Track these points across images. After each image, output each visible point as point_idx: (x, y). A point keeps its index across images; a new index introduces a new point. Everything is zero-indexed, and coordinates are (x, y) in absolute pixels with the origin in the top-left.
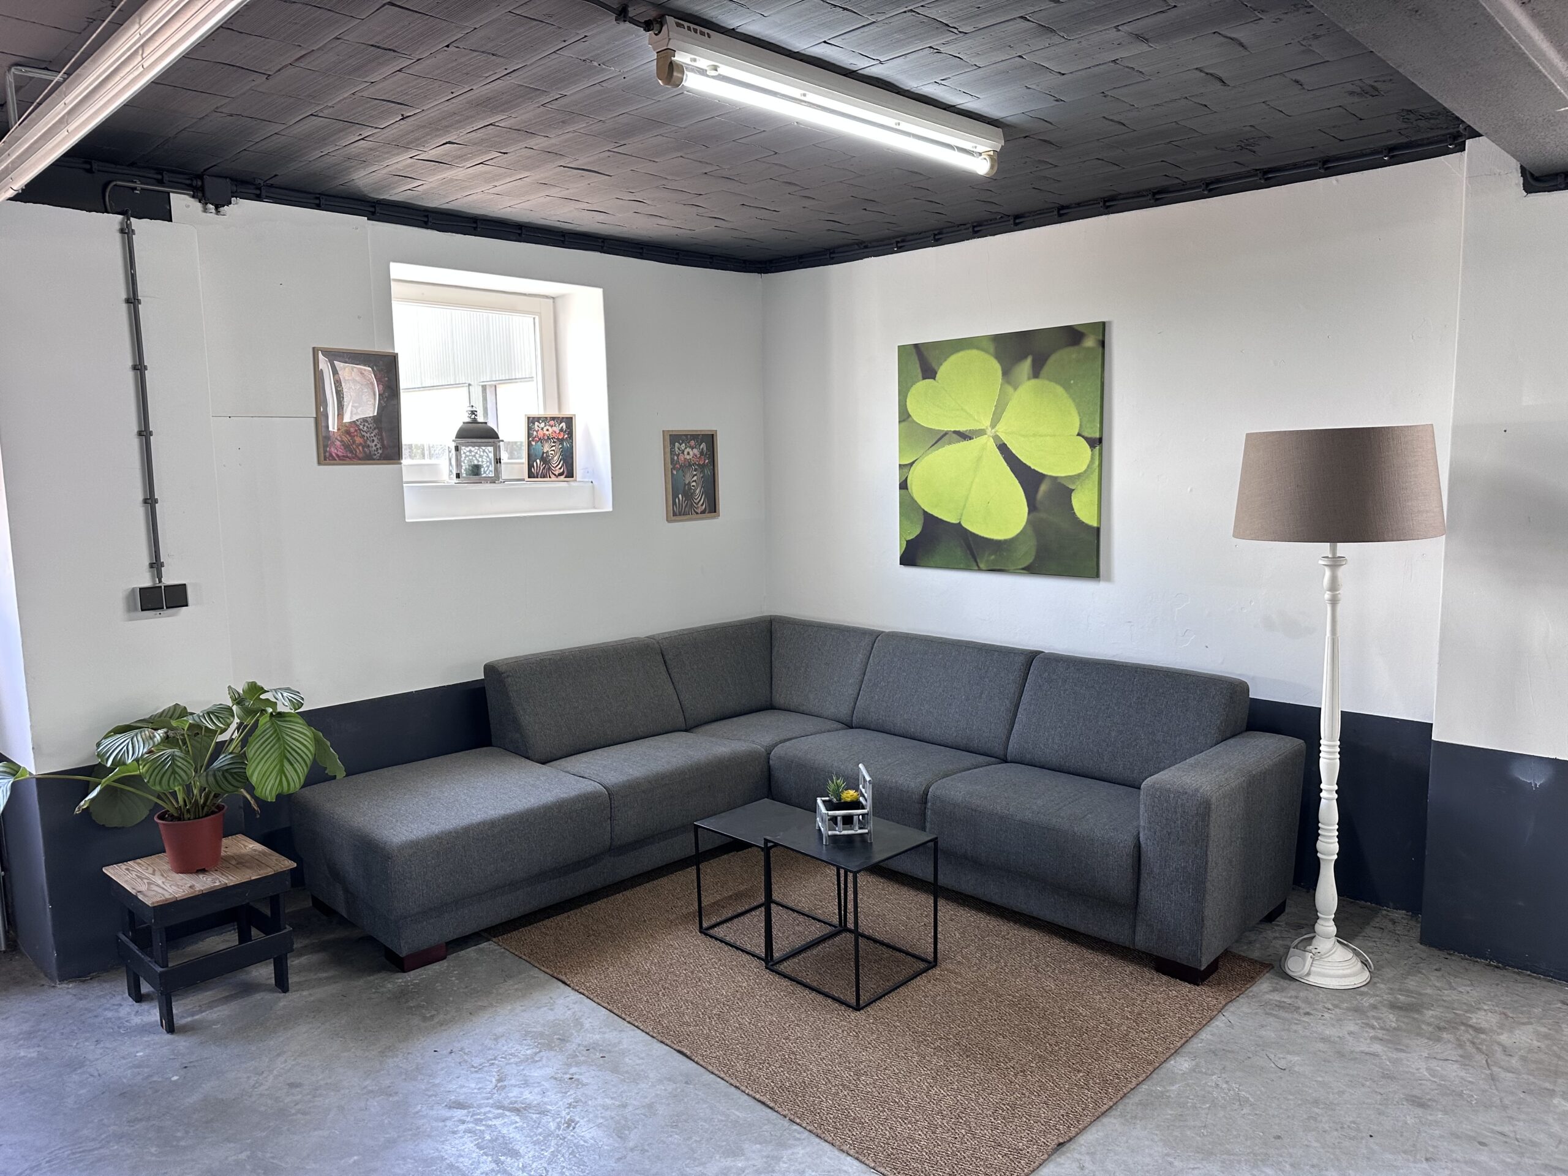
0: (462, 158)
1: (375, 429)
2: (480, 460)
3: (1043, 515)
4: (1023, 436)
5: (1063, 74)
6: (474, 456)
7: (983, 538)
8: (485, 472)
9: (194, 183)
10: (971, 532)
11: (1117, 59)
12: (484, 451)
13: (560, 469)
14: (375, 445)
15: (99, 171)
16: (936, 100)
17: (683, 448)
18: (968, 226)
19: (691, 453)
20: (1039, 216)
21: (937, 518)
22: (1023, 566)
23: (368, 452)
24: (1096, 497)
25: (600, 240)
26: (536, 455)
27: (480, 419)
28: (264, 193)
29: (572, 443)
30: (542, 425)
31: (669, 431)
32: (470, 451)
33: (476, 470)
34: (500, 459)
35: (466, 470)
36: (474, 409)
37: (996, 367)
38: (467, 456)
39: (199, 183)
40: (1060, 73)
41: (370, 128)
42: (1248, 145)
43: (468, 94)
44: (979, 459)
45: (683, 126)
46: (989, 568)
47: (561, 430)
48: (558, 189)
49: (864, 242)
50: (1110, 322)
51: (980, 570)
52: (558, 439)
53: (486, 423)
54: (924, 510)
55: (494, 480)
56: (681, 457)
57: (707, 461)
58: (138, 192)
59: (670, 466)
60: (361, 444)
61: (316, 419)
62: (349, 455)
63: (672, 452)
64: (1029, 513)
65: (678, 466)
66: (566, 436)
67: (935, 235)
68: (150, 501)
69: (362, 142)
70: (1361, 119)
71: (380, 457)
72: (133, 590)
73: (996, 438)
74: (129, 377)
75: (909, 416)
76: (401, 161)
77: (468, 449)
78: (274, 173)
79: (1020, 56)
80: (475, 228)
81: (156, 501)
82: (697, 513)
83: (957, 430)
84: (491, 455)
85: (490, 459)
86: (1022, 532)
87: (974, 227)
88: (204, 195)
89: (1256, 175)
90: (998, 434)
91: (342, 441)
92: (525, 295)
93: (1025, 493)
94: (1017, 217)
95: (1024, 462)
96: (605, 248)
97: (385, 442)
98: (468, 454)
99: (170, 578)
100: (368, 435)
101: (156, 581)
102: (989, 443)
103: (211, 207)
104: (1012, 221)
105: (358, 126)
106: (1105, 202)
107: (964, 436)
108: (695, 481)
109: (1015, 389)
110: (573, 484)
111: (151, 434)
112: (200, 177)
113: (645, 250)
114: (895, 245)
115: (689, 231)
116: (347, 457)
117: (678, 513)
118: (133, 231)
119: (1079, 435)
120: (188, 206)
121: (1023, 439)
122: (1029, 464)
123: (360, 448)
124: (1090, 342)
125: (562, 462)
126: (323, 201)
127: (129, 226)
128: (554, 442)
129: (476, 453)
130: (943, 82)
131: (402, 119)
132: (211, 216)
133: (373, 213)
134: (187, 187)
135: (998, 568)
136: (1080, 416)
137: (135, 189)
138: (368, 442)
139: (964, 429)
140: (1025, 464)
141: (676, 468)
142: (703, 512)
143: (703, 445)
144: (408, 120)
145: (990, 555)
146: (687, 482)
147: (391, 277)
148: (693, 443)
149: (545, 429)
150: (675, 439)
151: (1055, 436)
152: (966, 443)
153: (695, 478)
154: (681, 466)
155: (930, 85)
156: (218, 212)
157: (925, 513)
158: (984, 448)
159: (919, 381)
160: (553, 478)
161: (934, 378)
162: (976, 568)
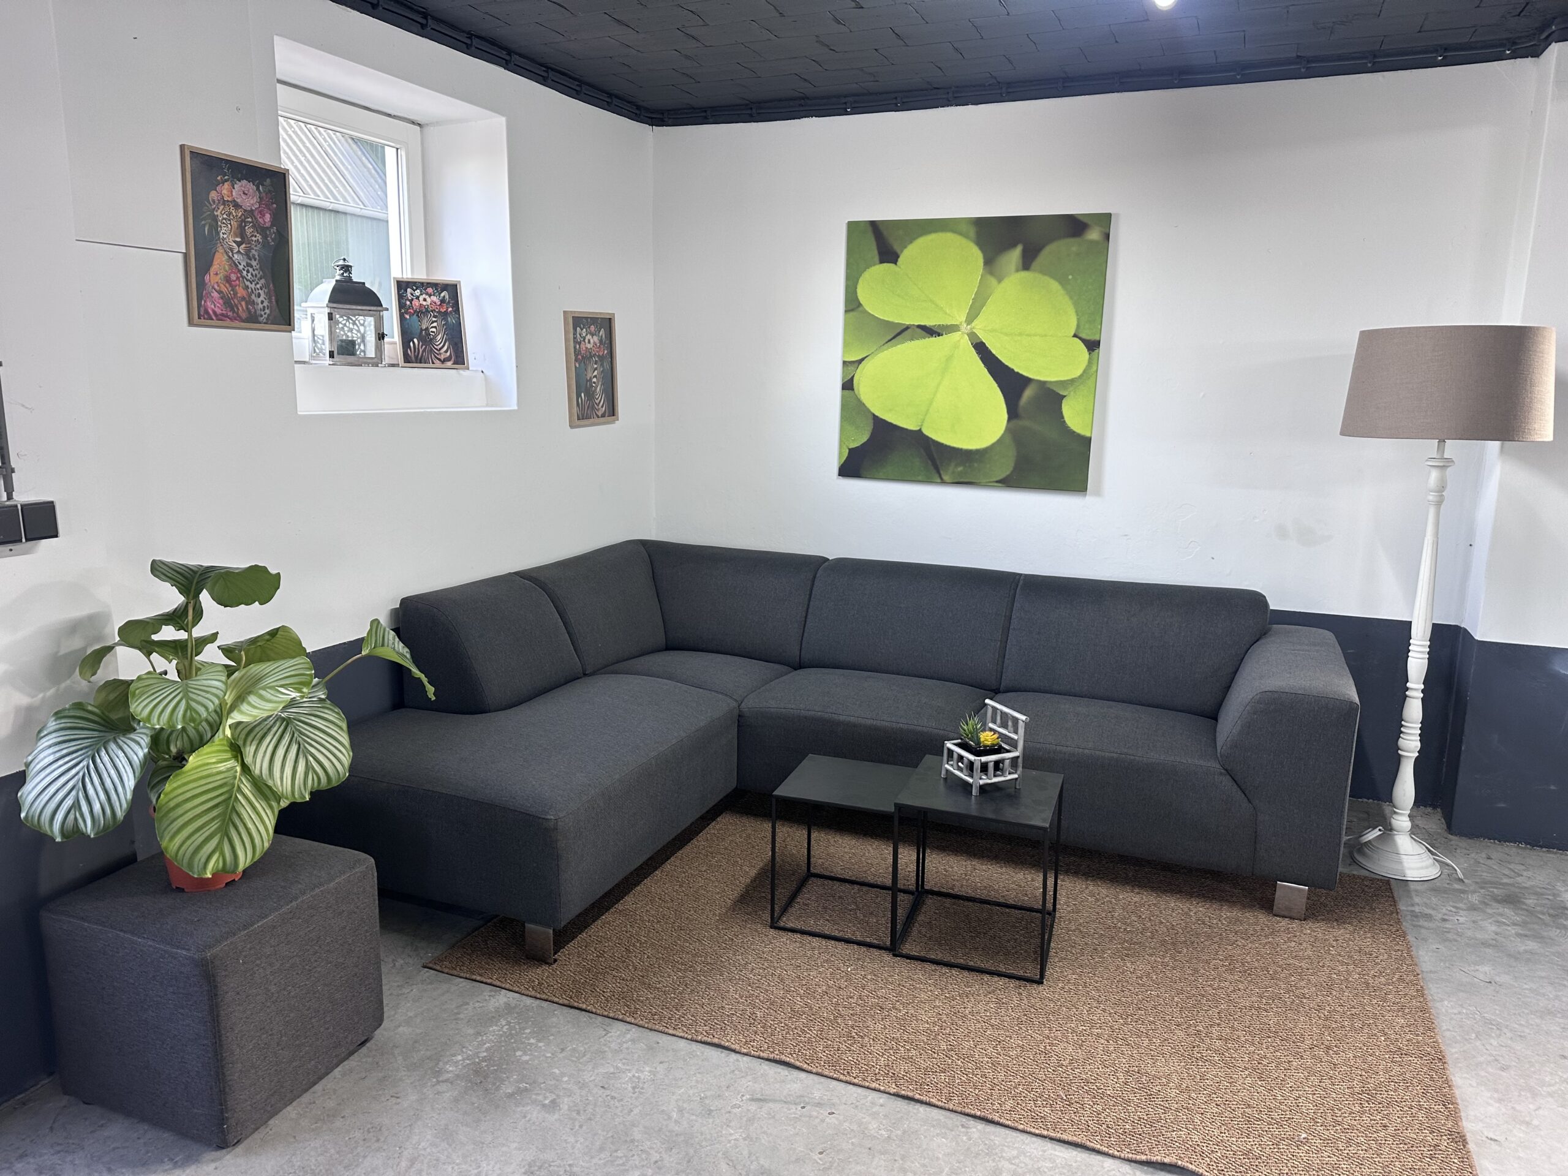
1: (261, 278)
3: (1026, 423)
4: (1007, 334)
10: (934, 441)
13: (446, 352)
14: (262, 301)
17: (584, 335)
19: (592, 341)
20: (1037, 87)
21: (892, 424)
22: (999, 478)
23: (253, 310)
24: (1092, 404)
27: (356, 278)
29: (459, 318)
30: (417, 292)
31: (571, 311)
34: (382, 335)
36: (347, 263)
37: (979, 256)
44: (949, 359)
46: (956, 481)
47: (443, 301)
49: (805, 98)
51: (943, 482)
53: (364, 283)
54: (874, 415)
55: (376, 362)
56: (583, 346)
57: (606, 352)
59: (573, 357)
61: (186, 255)
62: (230, 314)
63: (574, 339)
64: (1009, 420)
65: (580, 357)
66: (450, 309)
67: (903, 98)
71: (267, 319)
73: (972, 335)
75: (860, 305)
82: (598, 417)
83: (922, 324)
87: (953, 92)
89: (1299, 63)
90: (975, 331)
91: (220, 292)
92: (389, 115)
93: (1005, 398)
94: (1010, 85)
95: (1007, 364)
97: (274, 298)
99: (27, 492)
100: (252, 286)
101: (3, 497)
102: (962, 341)
104: (1005, 90)
106: (1122, 77)
107: (930, 332)
108: (595, 376)
109: (1000, 281)
110: (462, 372)
113: (549, 74)
114: (846, 105)
116: (227, 316)
117: (581, 417)
119: (1075, 336)
121: (1006, 338)
122: (1010, 366)
123: (243, 303)
124: (1093, 235)
128: (435, 317)
135: (966, 481)
136: (1077, 315)
139: (932, 324)
142: (603, 416)
143: (602, 332)
145: (957, 466)
146: (589, 378)
148: (593, 328)
149: (421, 298)
150: (579, 322)
151: (1046, 336)
152: (932, 340)
153: (596, 373)
157: (876, 418)
158: (956, 346)
159: (874, 265)
160: (438, 363)
161: (895, 262)
162: (939, 481)
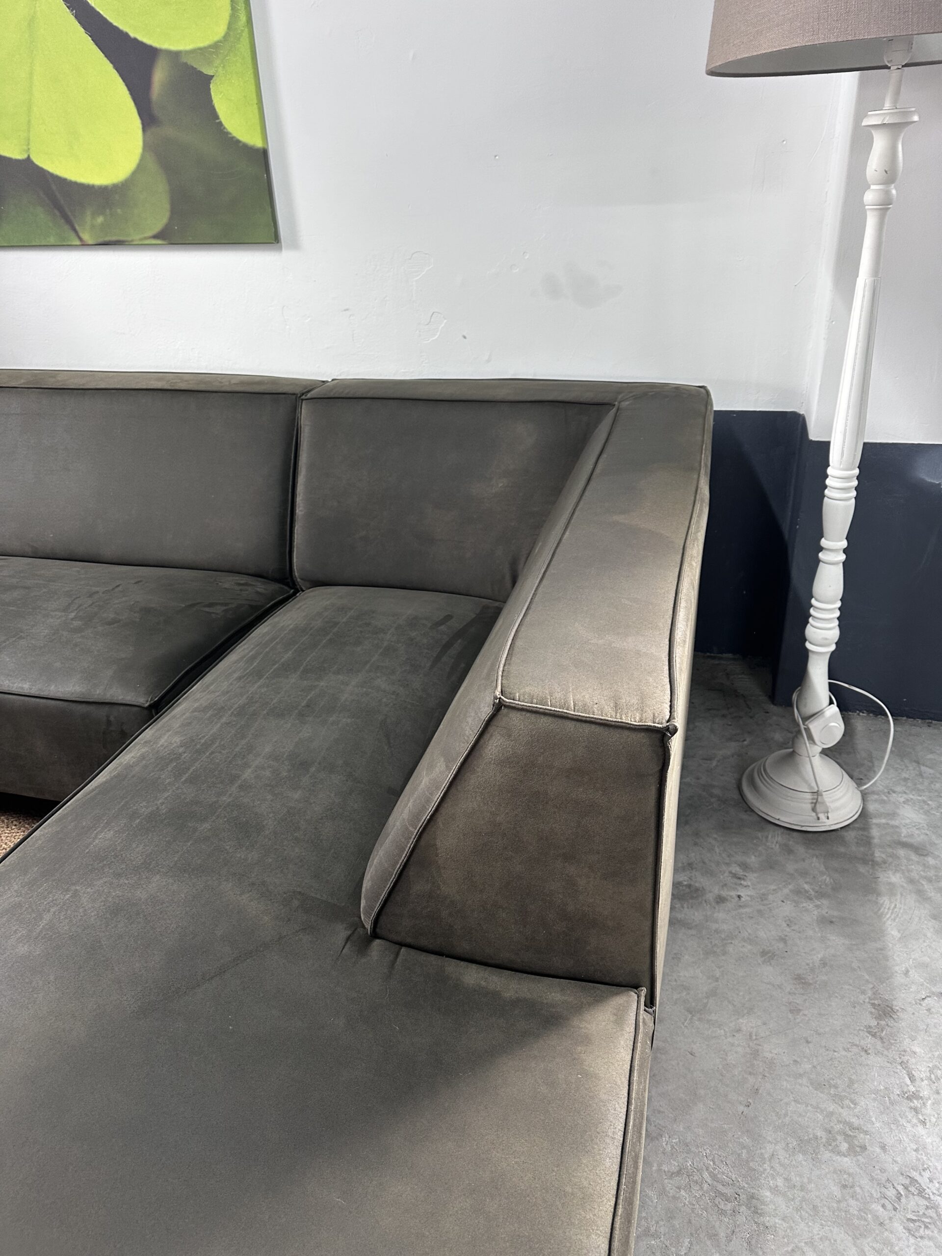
3: (168, 131)
7: (76, 184)
10: (52, 175)
22: (155, 231)
24: (252, 88)
46: (100, 240)
51: (85, 245)
64: (144, 129)
86: (140, 168)
93: (129, 89)
95: (115, 24)
122: (121, 27)
135: (114, 238)
140: (116, 29)
145: (94, 216)
162: (78, 243)
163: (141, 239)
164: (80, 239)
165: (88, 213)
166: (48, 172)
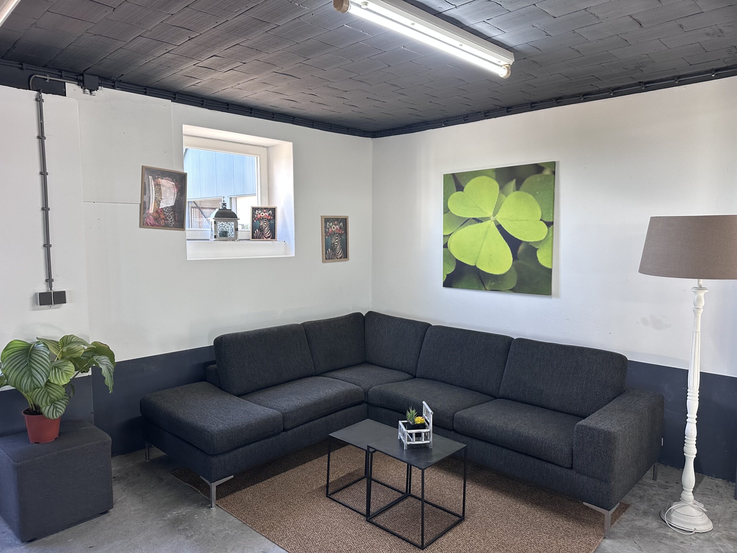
0: (221, 66)
1: (171, 211)
2: (227, 229)
3: (521, 262)
4: (510, 220)
5: (555, 17)
6: (224, 227)
7: (488, 273)
8: (229, 235)
9: (79, 78)
10: (481, 270)
11: (587, 8)
12: (229, 224)
13: (268, 234)
15: (26, 69)
16: (482, 33)
17: (331, 225)
18: (481, 113)
20: (520, 108)
21: (463, 263)
22: (510, 288)
23: (167, 223)
24: (550, 253)
25: (292, 118)
26: (256, 227)
27: (228, 207)
28: (116, 84)
29: (275, 221)
30: (260, 212)
31: (324, 216)
32: (222, 224)
33: (224, 234)
34: (237, 229)
35: (219, 234)
36: (225, 202)
37: (496, 185)
38: (220, 227)
39: (81, 78)
40: (553, 16)
41: (172, 45)
42: (640, 67)
43: (225, 24)
44: (486, 232)
45: (342, 47)
46: (491, 289)
47: (269, 214)
48: (271, 87)
49: (427, 122)
50: (558, 162)
51: (486, 290)
52: (268, 219)
53: (231, 210)
54: (456, 259)
55: (235, 239)
56: (330, 230)
57: (343, 232)
58: (48, 81)
59: (324, 234)
60: (163, 219)
61: (141, 204)
63: (325, 227)
64: (513, 261)
65: (328, 234)
66: (272, 218)
67: (464, 118)
68: (47, 246)
69: (168, 53)
70: (706, 52)
71: (173, 226)
72: (36, 294)
73: (496, 222)
74: (38, 179)
75: (449, 210)
76: (189, 67)
77: (221, 223)
78: (122, 74)
79: (534, 4)
80: (228, 109)
81: (50, 246)
82: (338, 258)
83: (475, 217)
84: (233, 227)
85: (233, 229)
87: (485, 113)
88: (83, 84)
89: (640, 85)
90: (497, 219)
91: (154, 217)
92: (252, 145)
93: (511, 250)
94: (508, 108)
95: (511, 234)
96: (295, 122)
97: (176, 218)
98: (221, 225)
99: (57, 287)
100: (168, 214)
101: (49, 289)
102: (491, 224)
103: (87, 90)
104: (506, 110)
105: (165, 44)
106: (556, 100)
107: (478, 221)
108: (337, 242)
109: (506, 196)
110: (274, 242)
111: (49, 209)
112: (82, 75)
113: (314, 124)
114: (443, 123)
115: (338, 113)
116: (156, 224)
117: (328, 258)
118: (42, 100)
119: (541, 220)
120: (75, 90)
121: (510, 222)
122: (512, 235)
124: (547, 172)
125: (269, 231)
126: (148, 91)
127: (40, 97)
128: (266, 221)
129: (225, 225)
130: (488, 22)
131: (189, 40)
132: (88, 96)
133: (175, 98)
134: (75, 80)
135: (496, 289)
136: (542, 210)
137: (46, 79)
138: (167, 218)
139: (478, 217)
140: (511, 235)
141: (327, 235)
142: (341, 258)
143: (341, 224)
144: (192, 40)
145: (491, 282)
146: (333, 243)
147: (183, 133)
148: (336, 222)
149: (261, 214)
150: (327, 220)
151: (528, 220)
152: (479, 224)
153: (337, 240)
154: (330, 234)
155: (480, 23)
156: (91, 94)
157: (457, 260)
158: (489, 227)
159: (454, 193)
160: (265, 239)
161: (462, 191)
162: (484, 289)
163: (505, 290)
164: (485, 288)
165: (490, 282)
166: (480, 270)
